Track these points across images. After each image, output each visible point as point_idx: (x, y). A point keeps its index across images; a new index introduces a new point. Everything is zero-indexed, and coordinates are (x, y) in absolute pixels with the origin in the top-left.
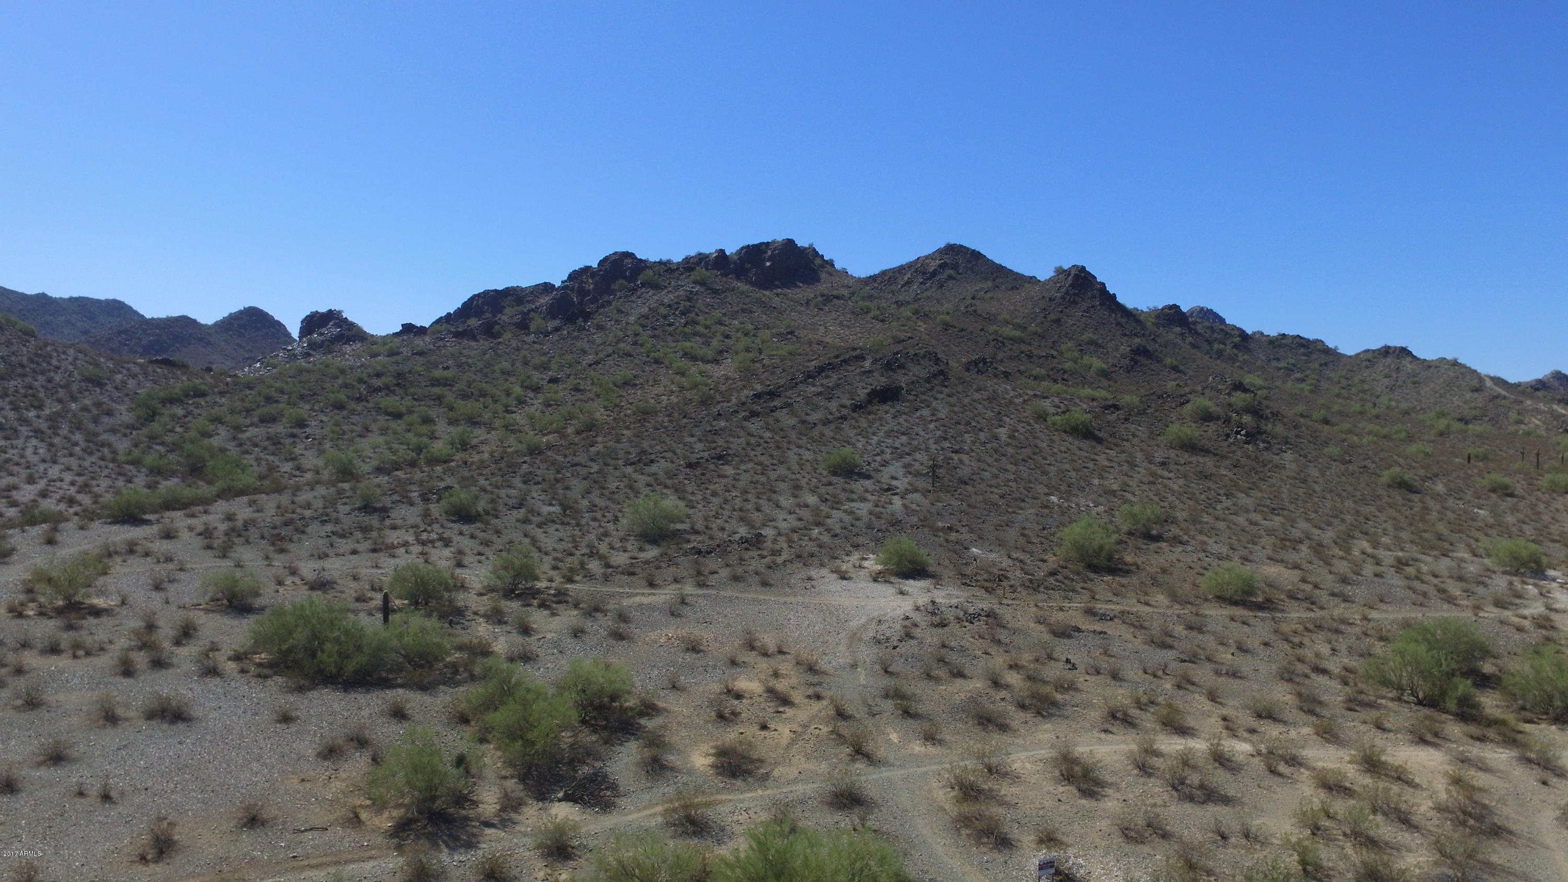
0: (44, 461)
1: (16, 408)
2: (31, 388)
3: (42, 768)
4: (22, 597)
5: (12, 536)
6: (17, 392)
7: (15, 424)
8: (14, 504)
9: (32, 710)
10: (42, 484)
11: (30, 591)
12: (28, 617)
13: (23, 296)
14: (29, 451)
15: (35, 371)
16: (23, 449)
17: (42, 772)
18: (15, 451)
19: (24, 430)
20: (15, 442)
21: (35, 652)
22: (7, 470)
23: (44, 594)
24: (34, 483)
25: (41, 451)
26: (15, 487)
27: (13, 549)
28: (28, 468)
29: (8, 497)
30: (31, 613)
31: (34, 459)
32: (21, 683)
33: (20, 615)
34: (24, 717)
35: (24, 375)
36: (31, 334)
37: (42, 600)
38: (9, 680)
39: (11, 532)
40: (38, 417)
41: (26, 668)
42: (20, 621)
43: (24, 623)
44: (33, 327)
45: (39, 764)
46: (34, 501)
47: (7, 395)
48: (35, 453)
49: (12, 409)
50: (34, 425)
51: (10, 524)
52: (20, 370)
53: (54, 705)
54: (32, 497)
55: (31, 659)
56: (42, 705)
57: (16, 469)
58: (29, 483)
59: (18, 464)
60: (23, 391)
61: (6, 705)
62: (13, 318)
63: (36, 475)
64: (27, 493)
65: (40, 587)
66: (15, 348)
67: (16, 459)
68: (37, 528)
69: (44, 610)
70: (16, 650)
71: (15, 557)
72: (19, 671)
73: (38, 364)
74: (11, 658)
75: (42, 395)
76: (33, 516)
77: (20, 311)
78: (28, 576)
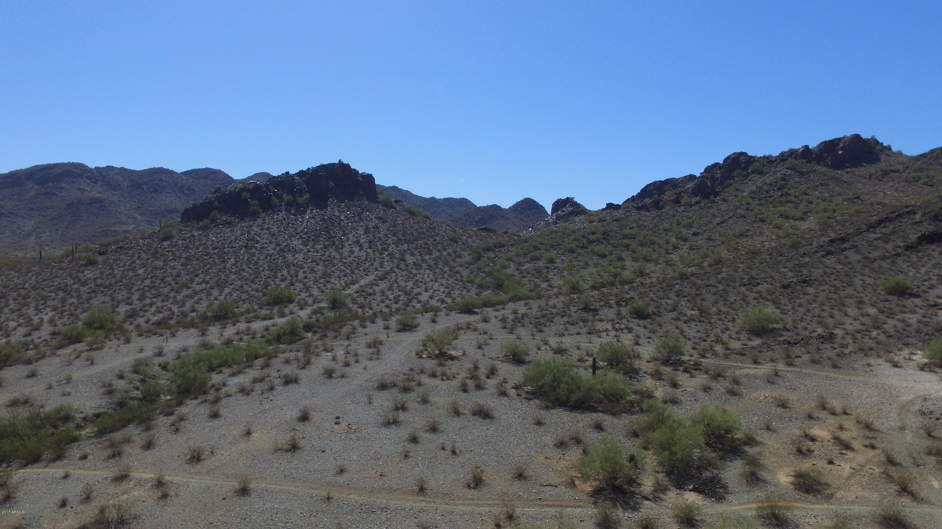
0: (432, 281)
1: (421, 255)
2: (427, 244)
3: (428, 433)
4: (421, 348)
5: (418, 318)
6: (421, 246)
7: (421, 262)
8: (419, 302)
9: (424, 404)
10: (431, 292)
11: (424, 345)
12: (424, 358)
13: (425, 199)
14: (426, 276)
15: (428, 236)
16: (423, 275)
17: (427, 435)
18: (420, 276)
19: (424, 265)
20: (420, 271)
21: (426, 376)
22: (417, 285)
23: (430, 347)
24: (428, 292)
25: (431, 276)
26: (420, 294)
27: (419, 324)
28: (425, 284)
29: (417, 298)
30: (425, 356)
31: (428, 280)
32: (420, 390)
33: (421, 357)
34: (422, 407)
35: (424, 238)
36: (427, 217)
37: (430, 350)
38: (416, 388)
39: (418, 315)
40: (430, 259)
41: (422, 383)
42: (420, 360)
43: (422, 360)
44: (429, 214)
45: (427, 431)
46: (428, 300)
47: (418, 248)
48: (428, 277)
49: (419, 255)
50: (428, 263)
51: (417, 312)
52: (423, 236)
53: (433, 402)
54: (426, 299)
55: (425, 379)
56: (429, 402)
57: (420, 284)
58: (426, 292)
59: (421, 282)
60: (424, 246)
61: (414, 400)
62: (421, 210)
63: (429, 288)
64: (424, 297)
65: (429, 344)
66: (421, 225)
67: (420, 279)
68: (428, 314)
69: (430, 355)
70: (419, 374)
71: (419, 328)
72: (420, 384)
73: (430, 232)
74: (416, 377)
75: (431, 248)
76: (427, 308)
77: (424, 206)
78: (424, 338)
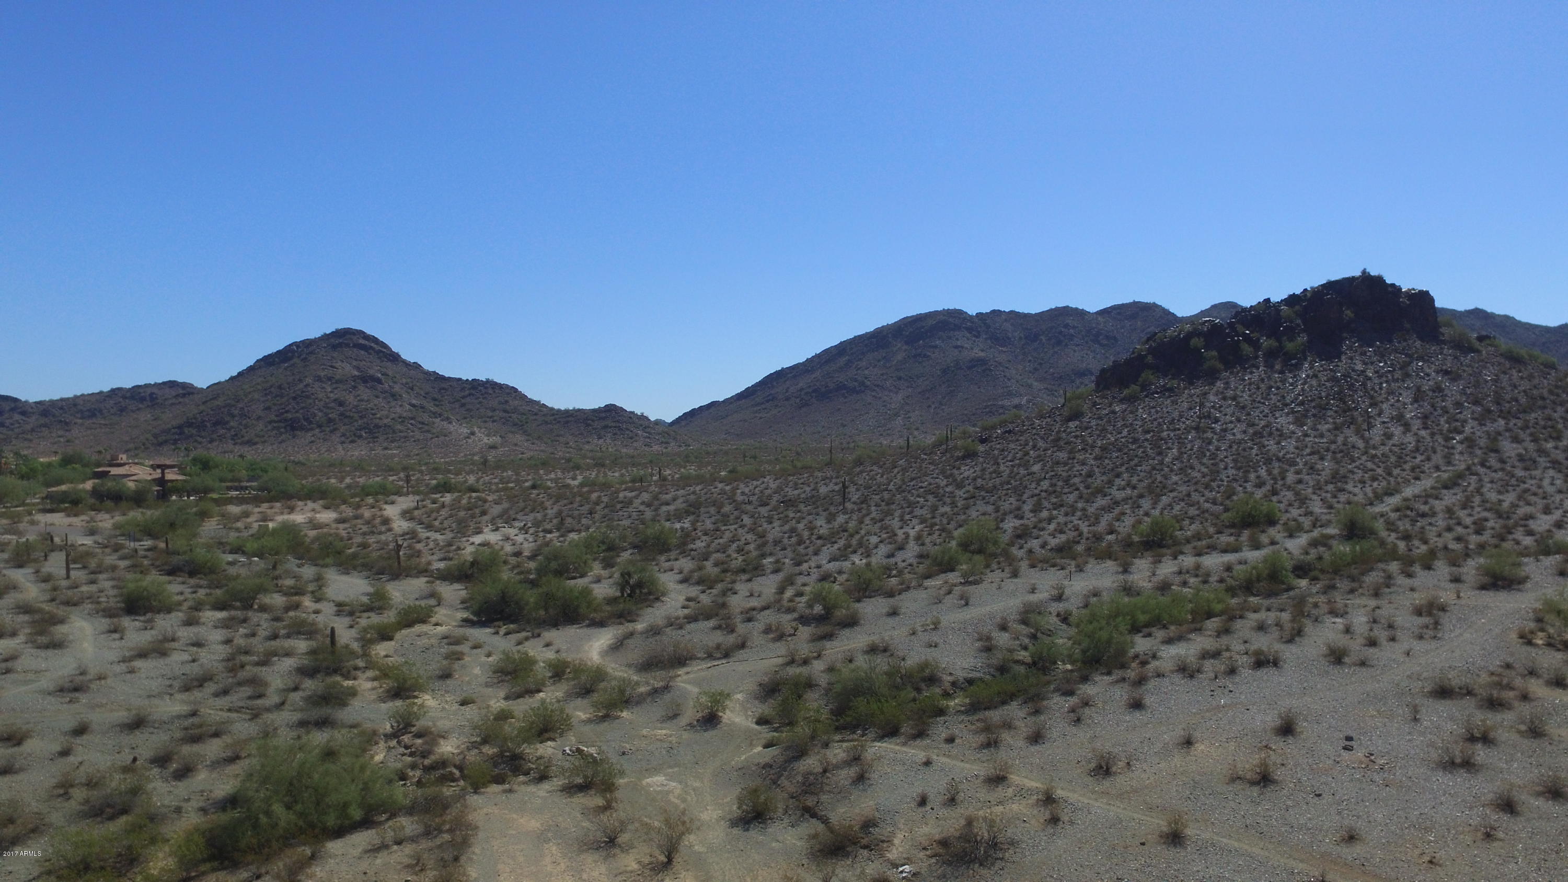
0: (1560, 492)
1: (1535, 440)
2: (1550, 419)
3: (1541, 799)
4: (1533, 625)
5: (1527, 564)
6: (1537, 424)
7: (1535, 455)
8: (1530, 533)
9: (1535, 738)
10: (1557, 515)
11: (1539, 620)
12: (1536, 645)
13: (1547, 330)
14: (1546, 483)
15: (1554, 402)
16: (1541, 480)
17: (1539, 802)
18: (1533, 482)
19: (1542, 461)
20: (1534, 473)
21: (1540, 681)
22: (1525, 499)
23: (1553, 626)
24: (1550, 513)
25: (1558, 482)
26: (1531, 517)
27: (1527, 577)
28: (1544, 498)
29: (1525, 526)
30: (1540, 642)
31: (1550, 490)
32: (1525, 709)
33: (1530, 643)
34: (1526, 743)
35: (1545, 407)
36: (1552, 366)
37: (1551, 631)
38: (1516, 704)
39: (1526, 560)
40: (1556, 448)
41: (1531, 695)
42: (1529, 648)
43: (1533, 651)
44: (1555, 360)
45: (1539, 794)
46: (1549, 531)
47: (1528, 427)
48: (1552, 484)
49: (1532, 441)
50: (1553, 456)
51: (1525, 553)
52: (1540, 403)
53: (1556, 738)
54: (1547, 527)
55: (1537, 688)
56: (1545, 735)
57: (1533, 499)
58: (1545, 513)
59: (1535, 494)
60: (1542, 423)
61: (1512, 727)
62: (1536, 352)
63: (1552, 506)
64: (1542, 523)
65: (1550, 618)
66: (1536, 381)
67: (1534, 489)
68: (1550, 558)
69: (1553, 641)
70: (1523, 676)
71: (1528, 585)
72: (1525, 697)
73: (1558, 395)
74: (1518, 682)
75: (1560, 426)
76: (1548, 546)
77: (1544, 344)
78: (1538, 605)
